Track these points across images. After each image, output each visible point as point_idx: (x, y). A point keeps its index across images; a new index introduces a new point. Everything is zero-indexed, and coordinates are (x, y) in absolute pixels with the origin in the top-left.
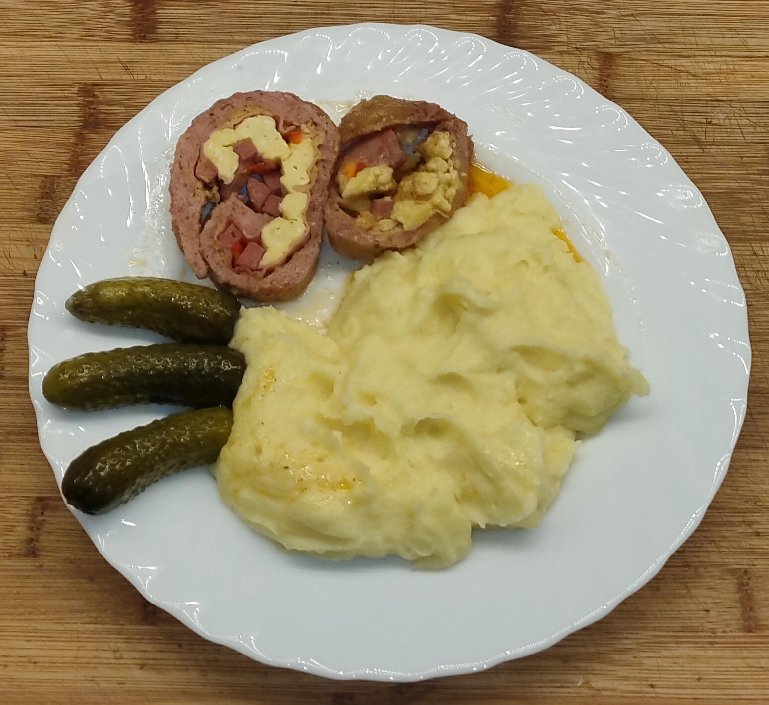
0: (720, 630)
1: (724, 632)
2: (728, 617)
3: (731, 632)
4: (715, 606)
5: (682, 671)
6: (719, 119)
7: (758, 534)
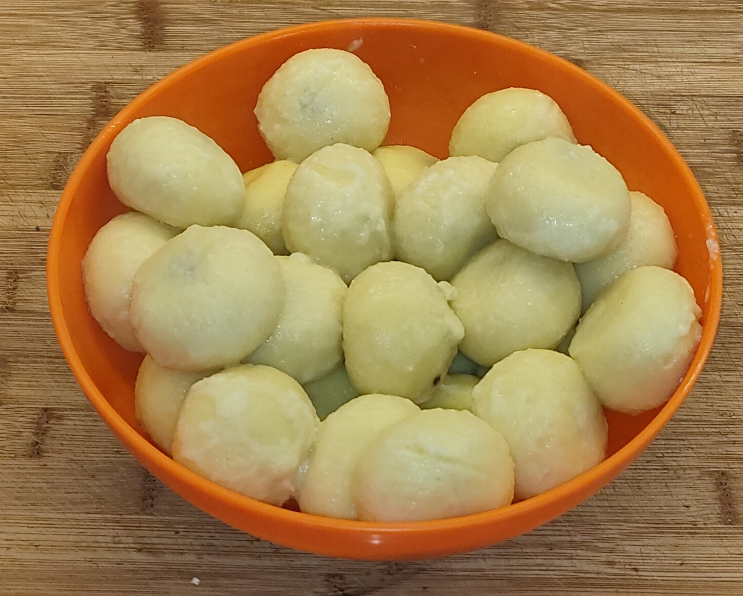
0: (701, 523)
1: (705, 524)
2: (709, 512)
3: (712, 524)
4: (695, 502)
5: (665, 557)
6: (682, 110)
7: (734, 442)
